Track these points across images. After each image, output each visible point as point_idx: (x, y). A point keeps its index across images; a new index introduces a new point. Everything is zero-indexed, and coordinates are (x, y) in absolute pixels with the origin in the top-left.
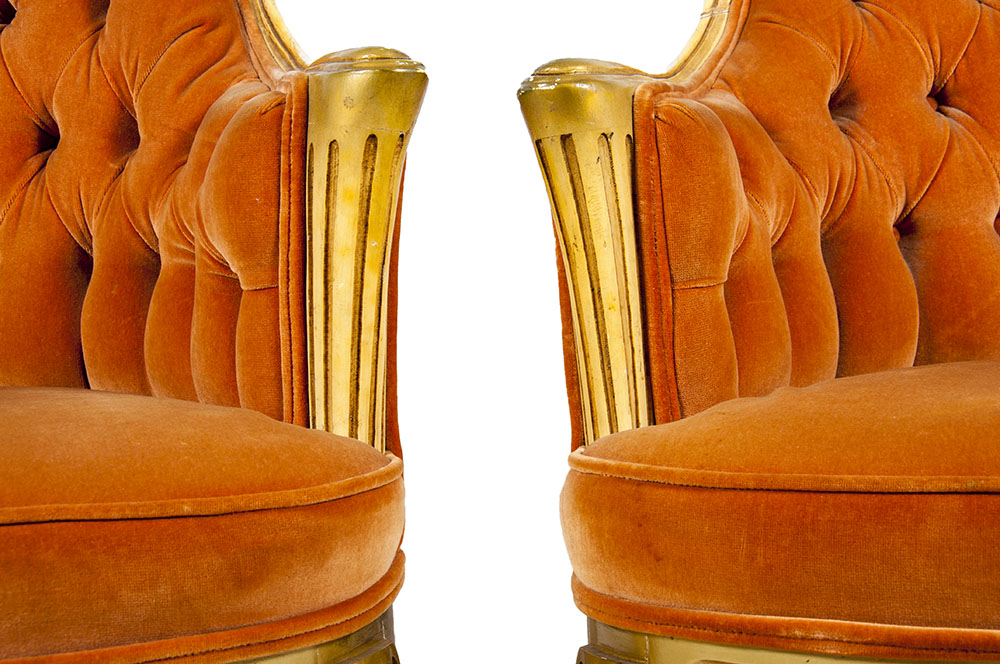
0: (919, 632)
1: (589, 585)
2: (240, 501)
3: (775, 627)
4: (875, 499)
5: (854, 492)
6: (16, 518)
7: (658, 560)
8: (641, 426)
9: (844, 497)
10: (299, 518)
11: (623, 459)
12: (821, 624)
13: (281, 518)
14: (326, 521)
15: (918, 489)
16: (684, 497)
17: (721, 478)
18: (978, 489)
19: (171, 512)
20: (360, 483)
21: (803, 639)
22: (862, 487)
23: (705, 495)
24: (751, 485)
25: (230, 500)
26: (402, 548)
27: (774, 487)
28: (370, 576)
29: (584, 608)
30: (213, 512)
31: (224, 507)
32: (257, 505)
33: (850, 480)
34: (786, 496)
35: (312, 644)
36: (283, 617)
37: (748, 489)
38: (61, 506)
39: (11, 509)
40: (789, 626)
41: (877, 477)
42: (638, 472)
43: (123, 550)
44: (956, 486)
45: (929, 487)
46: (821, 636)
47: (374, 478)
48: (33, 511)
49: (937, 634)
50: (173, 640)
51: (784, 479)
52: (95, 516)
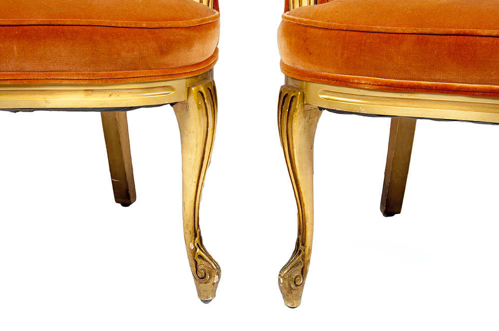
0: (397, 82)
1: (286, 63)
2: (163, 24)
3: (348, 79)
4: (387, 35)
5: (380, 33)
6: (86, 24)
7: (310, 54)
8: (311, 4)
9: (376, 34)
10: (183, 32)
11: (301, 17)
12: (363, 79)
13: (177, 31)
14: (192, 33)
15: (402, 32)
16: (321, 32)
17: (335, 25)
18: (422, 33)
19: (139, 26)
20: (204, 20)
21: (357, 83)
22: (383, 31)
23: (328, 31)
24: (345, 29)
25: (159, 23)
26: (218, 46)
27: (353, 30)
28: (206, 55)
29: (284, 71)
30: (153, 27)
31: (157, 26)
32: (169, 25)
33: (379, 28)
34: (356, 33)
35: (186, 77)
36: (176, 66)
37: (344, 30)
38: (101, 20)
39: (84, 20)
40: (353, 79)
41: (389, 27)
42: (306, 22)
43: (122, 38)
44: (415, 32)
45: (406, 32)
46: (364, 82)
47: (209, 19)
48: (91, 21)
49: (402, 83)
50: (139, 71)
51: (356, 27)
52: (113, 25)
